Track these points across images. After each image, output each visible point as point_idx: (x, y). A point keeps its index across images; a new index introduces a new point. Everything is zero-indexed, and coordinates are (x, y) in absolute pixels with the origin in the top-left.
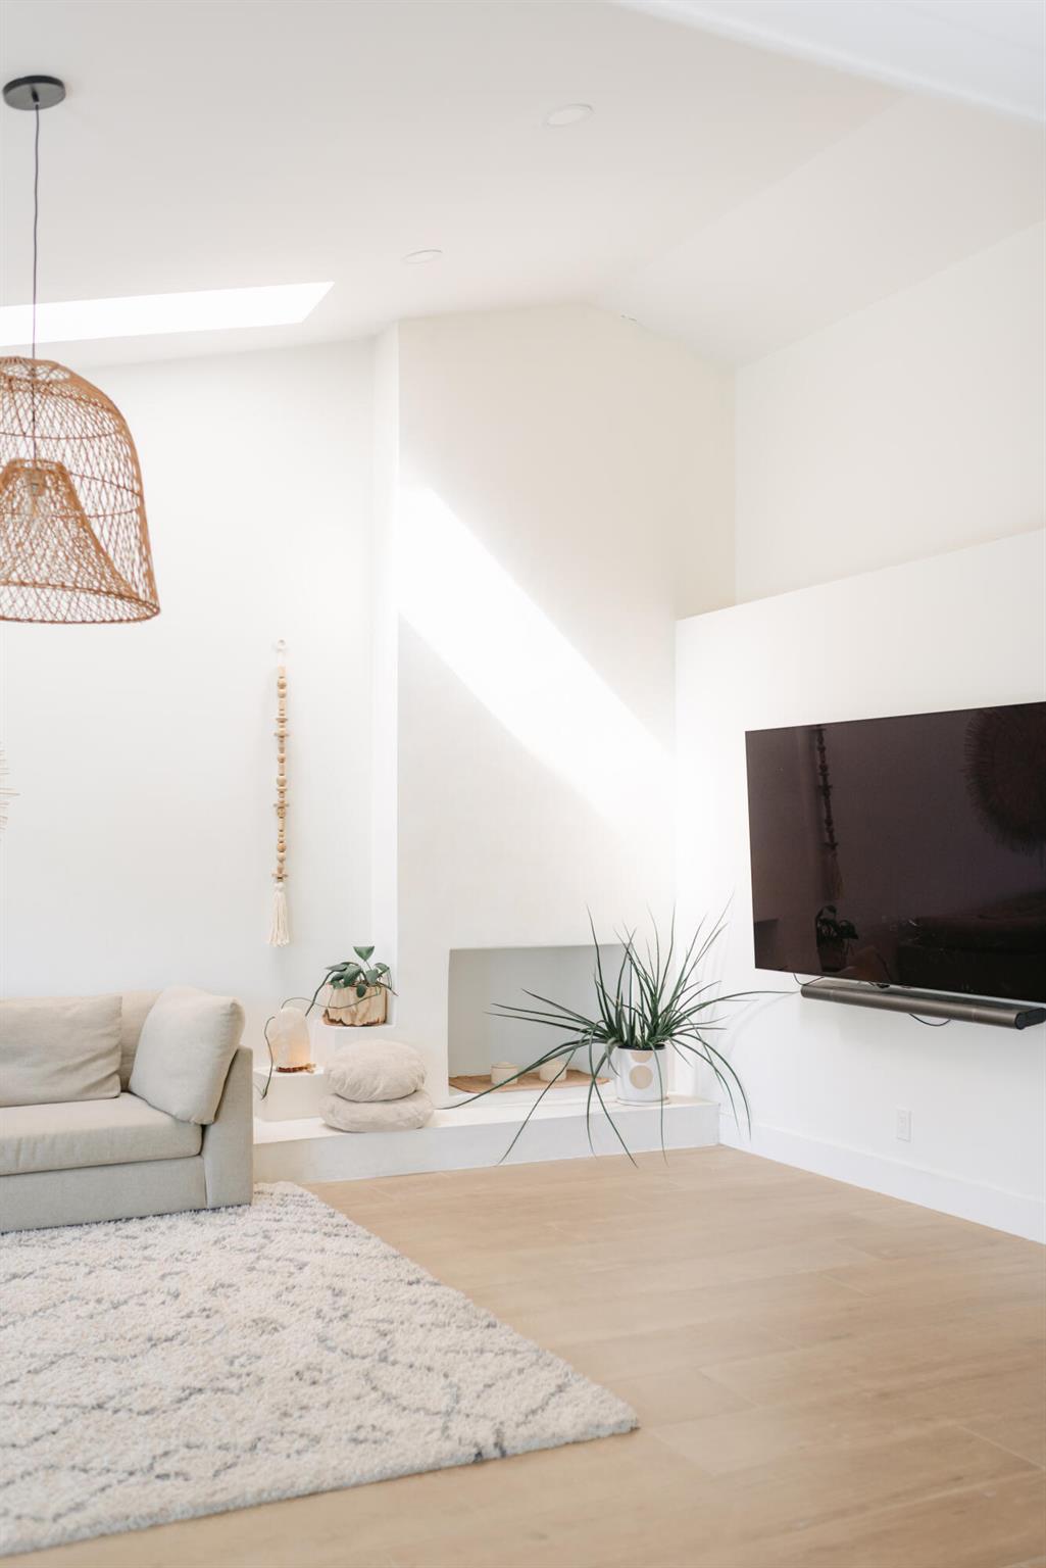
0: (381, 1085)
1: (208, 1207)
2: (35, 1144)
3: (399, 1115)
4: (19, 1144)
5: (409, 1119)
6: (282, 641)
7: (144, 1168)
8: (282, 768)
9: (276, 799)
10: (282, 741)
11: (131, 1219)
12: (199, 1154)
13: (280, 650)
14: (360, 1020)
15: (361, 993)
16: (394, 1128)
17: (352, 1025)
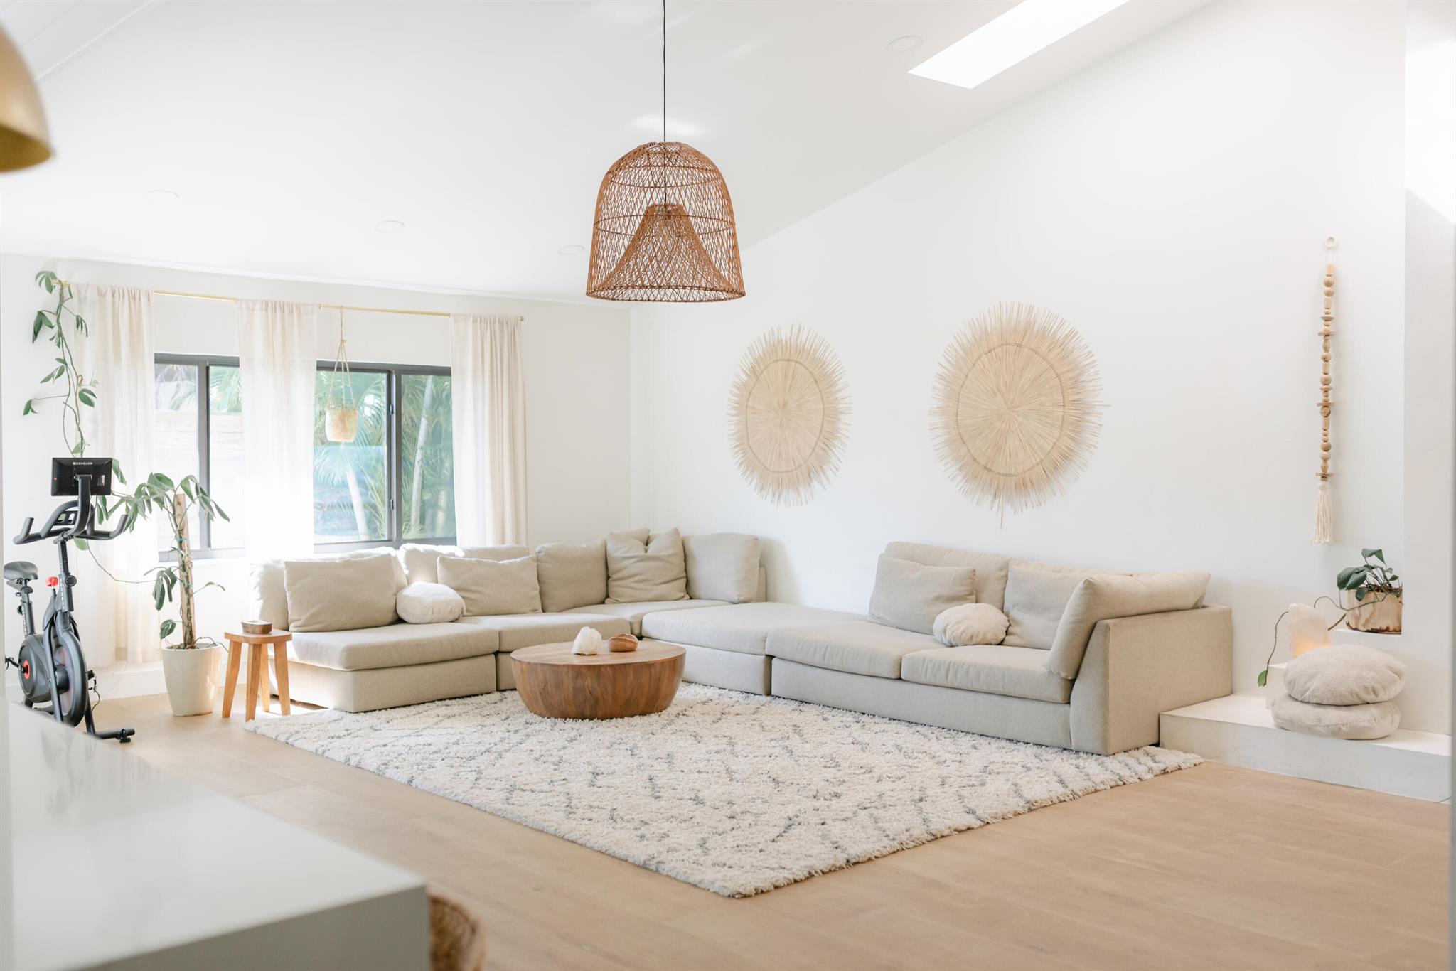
0: (1315, 687)
1: (1073, 748)
2: (958, 667)
3: (1320, 720)
4: (949, 666)
5: (1328, 726)
6: (1331, 239)
7: (1028, 703)
8: (1325, 367)
9: (1320, 398)
10: (1326, 340)
11: (1019, 742)
12: (1069, 703)
13: (1329, 248)
14: (1363, 625)
15: (1360, 596)
16: (1309, 730)
17: (1356, 629)
